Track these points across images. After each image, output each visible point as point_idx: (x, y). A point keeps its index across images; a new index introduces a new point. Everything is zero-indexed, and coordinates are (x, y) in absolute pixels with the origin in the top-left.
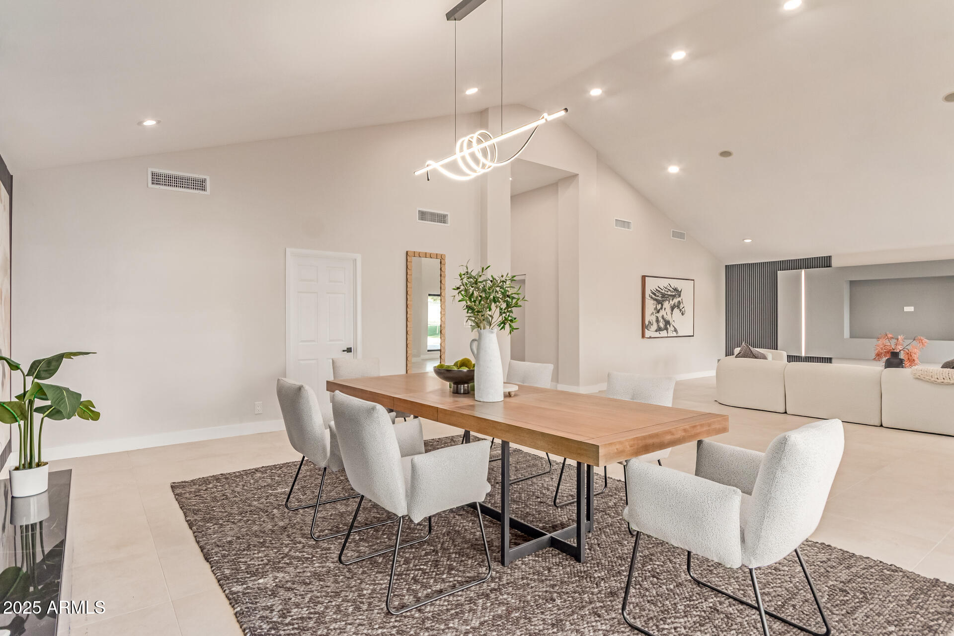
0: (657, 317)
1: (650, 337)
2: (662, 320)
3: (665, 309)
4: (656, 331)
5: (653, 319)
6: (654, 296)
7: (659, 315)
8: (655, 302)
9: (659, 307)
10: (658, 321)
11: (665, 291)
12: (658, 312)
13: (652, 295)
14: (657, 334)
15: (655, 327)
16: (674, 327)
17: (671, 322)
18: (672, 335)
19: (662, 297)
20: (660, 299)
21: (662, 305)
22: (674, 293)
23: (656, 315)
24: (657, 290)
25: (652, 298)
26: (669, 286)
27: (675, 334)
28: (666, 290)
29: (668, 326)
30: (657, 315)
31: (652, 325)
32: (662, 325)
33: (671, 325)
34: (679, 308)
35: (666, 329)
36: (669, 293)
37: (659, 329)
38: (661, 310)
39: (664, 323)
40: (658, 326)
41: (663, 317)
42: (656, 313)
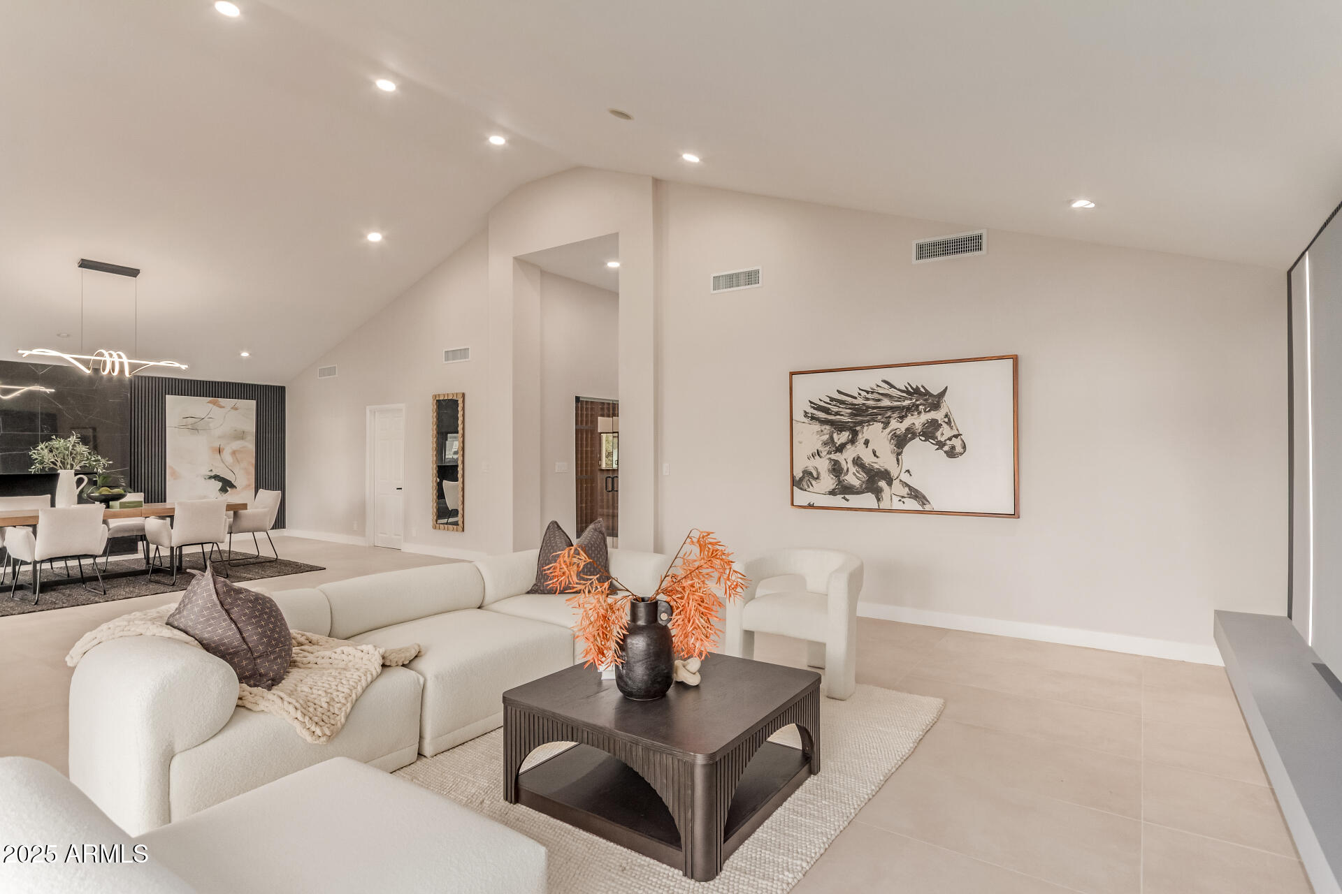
0: (836, 463)
1: (811, 506)
2: (853, 469)
3: (867, 443)
4: (832, 493)
5: (823, 465)
6: (822, 415)
7: (845, 458)
8: (828, 427)
9: (844, 436)
10: (836, 469)
11: (867, 399)
12: (840, 449)
13: (815, 412)
14: (838, 501)
15: (828, 482)
16: (907, 485)
17: (894, 473)
18: (897, 505)
19: (851, 415)
20: (846, 419)
21: (855, 434)
22: (907, 403)
23: (833, 456)
24: (832, 399)
25: (813, 418)
26: (886, 386)
27: (912, 504)
28: (869, 396)
29: (882, 484)
30: (836, 456)
31: (817, 478)
32: (853, 478)
33: (896, 483)
34: (934, 438)
35: (878, 492)
36: (886, 402)
37: (844, 489)
38: (849, 446)
39: (863, 476)
40: (840, 482)
41: (857, 462)
42: (829, 453)
